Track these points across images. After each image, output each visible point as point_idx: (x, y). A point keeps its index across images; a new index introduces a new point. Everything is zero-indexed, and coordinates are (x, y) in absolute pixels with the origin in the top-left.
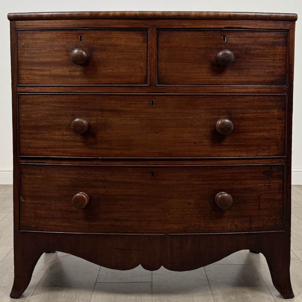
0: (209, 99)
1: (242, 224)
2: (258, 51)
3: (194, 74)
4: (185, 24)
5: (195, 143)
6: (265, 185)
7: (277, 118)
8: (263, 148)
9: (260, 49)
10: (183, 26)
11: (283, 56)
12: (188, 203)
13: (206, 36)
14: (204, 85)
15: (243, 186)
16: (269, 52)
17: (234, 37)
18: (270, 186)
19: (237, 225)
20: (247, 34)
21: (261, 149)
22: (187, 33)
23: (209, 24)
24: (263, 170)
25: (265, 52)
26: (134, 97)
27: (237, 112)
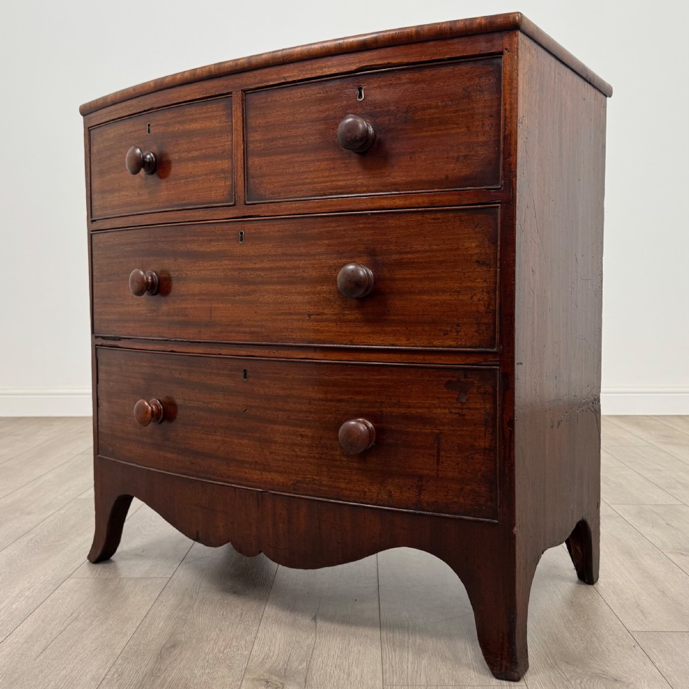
0: (333, 224)
1: (401, 492)
2: (432, 111)
3: (306, 176)
4: (287, 75)
5: (309, 315)
6: (451, 412)
7: (478, 262)
8: (443, 328)
9: (437, 107)
10: (284, 78)
11: (491, 116)
12: (301, 436)
13: (327, 92)
14: (325, 195)
15: (403, 410)
16: (457, 111)
17: (380, 87)
18: (464, 415)
19: (391, 492)
20: (408, 76)
21: (441, 330)
22: (294, 91)
23: (329, 67)
24: (447, 379)
25: (447, 113)
26: (215, 228)
27: (387, 250)
